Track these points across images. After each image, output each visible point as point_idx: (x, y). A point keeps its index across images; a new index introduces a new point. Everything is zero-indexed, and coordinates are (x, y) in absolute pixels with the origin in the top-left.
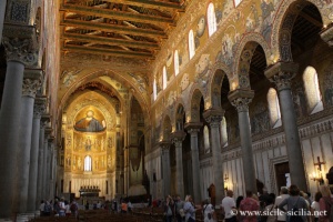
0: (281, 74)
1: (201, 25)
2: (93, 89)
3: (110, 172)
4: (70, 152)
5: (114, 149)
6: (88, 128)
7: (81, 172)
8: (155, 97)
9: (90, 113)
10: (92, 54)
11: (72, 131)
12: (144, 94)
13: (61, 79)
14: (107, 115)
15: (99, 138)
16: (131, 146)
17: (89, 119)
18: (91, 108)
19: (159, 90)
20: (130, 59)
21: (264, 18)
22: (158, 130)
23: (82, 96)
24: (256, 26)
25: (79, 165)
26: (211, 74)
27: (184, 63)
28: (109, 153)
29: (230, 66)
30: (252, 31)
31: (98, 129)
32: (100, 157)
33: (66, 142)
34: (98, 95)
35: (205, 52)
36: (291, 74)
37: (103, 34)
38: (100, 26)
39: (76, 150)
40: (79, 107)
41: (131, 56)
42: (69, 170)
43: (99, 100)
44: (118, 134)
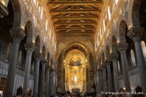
0: (133, 34)
1: (106, 16)
2: (75, 48)
3: (84, 82)
4: (67, 74)
5: (85, 72)
6: (75, 64)
7: (73, 83)
8: (96, 50)
9: (75, 58)
10: (69, 35)
11: (68, 66)
12: (92, 49)
13: (57, 46)
14: (82, 59)
15: (80, 68)
16: (91, 71)
17: (75, 61)
18: (76, 56)
19: (97, 46)
20: (85, 35)
21: (125, 8)
22: (97, 64)
23: (71, 51)
24: (123, 13)
25: (72, 79)
26: (110, 38)
27: (103, 34)
28: (84, 74)
29: (116, 33)
30: (122, 16)
31: (79, 64)
32: (80, 76)
33: (66, 70)
34: (78, 50)
35: (108, 28)
36: (140, 33)
37: (72, 26)
38: (70, 23)
39: (71, 73)
40: (70, 56)
41: (85, 34)
42: (67, 82)
43: (78, 53)
44: (87, 66)
